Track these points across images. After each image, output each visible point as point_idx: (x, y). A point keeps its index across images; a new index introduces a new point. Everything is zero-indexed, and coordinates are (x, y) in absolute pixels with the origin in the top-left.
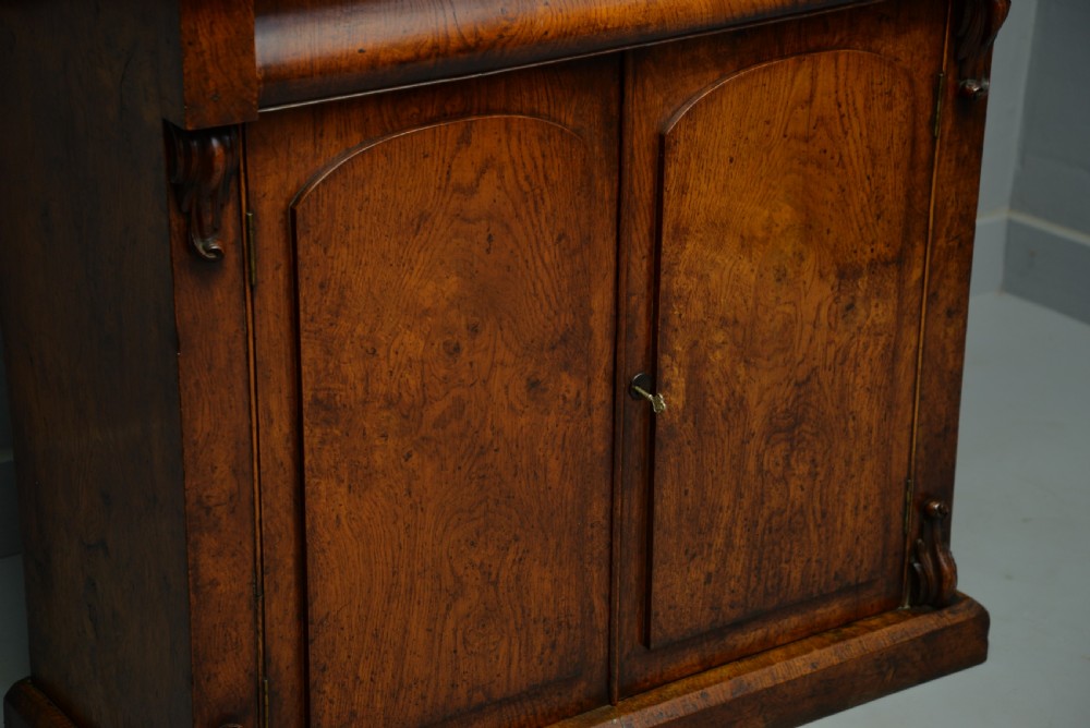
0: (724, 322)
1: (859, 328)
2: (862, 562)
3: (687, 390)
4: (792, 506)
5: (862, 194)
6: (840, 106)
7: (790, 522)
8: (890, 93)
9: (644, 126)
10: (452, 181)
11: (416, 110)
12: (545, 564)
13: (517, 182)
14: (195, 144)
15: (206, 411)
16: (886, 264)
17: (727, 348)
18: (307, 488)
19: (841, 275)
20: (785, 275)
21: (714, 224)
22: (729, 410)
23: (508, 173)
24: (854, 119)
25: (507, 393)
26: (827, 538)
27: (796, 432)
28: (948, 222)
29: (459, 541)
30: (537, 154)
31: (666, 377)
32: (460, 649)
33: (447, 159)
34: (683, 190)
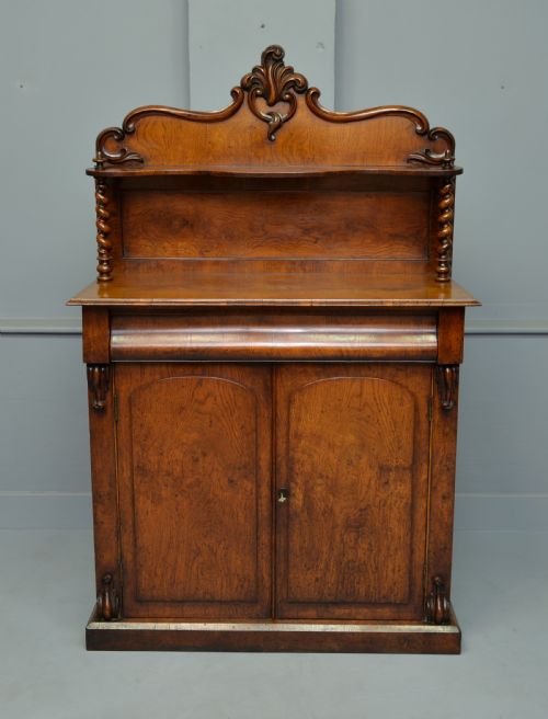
1: (391, 493)
2: (397, 594)
3: (304, 499)
4: (359, 561)
5: (389, 438)
6: (376, 400)
7: (359, 566)
8: (402, 399)
10: (194, 398)
12: (238, 553)
13: (223, 403)
17: (323, 486)
19: (381, 469)
20: (351, 463)
21: (314, 435)
22: (325, 512)
24: (383, 406)
25: (219, 482)
26: (378, 579)
27: (360, 530)
28: (440, 458)
29: (199, 534)
30: (231, 394)
31: (293, 493)
32: (200, 576)
33: (192, 390)
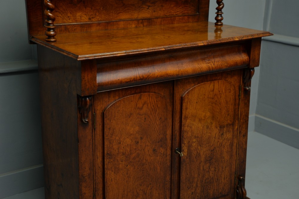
0: (195, 137)
1: (224, 139)
2: (226, 190)
3: (188, 152)
4: (211, 177)
5: (224, 110)
6: (219, 92)
7: (210, 180)
8: (230, 89)
9: (178, 95)
10: (137, 106)
11: (130, 92)
12: (157, 190)
13: (151, 107)
14: (83, 99)
15: (84, 156)
16: (230, 125)
17: (196, 142)
18: (105, 173)
19: (220, 127)
20: (208, 127)
21: (193, 116)
22: (197, 156)
23: (149, 105)
24: (222, 94)
25: (149, 152)
26: (218, 185)
27: (211, 161)
28: (243, 116)
29: (138, 184)
30: (155, 101)
31: (183, 149)
33: (136, 102)
34: (187, 109)
